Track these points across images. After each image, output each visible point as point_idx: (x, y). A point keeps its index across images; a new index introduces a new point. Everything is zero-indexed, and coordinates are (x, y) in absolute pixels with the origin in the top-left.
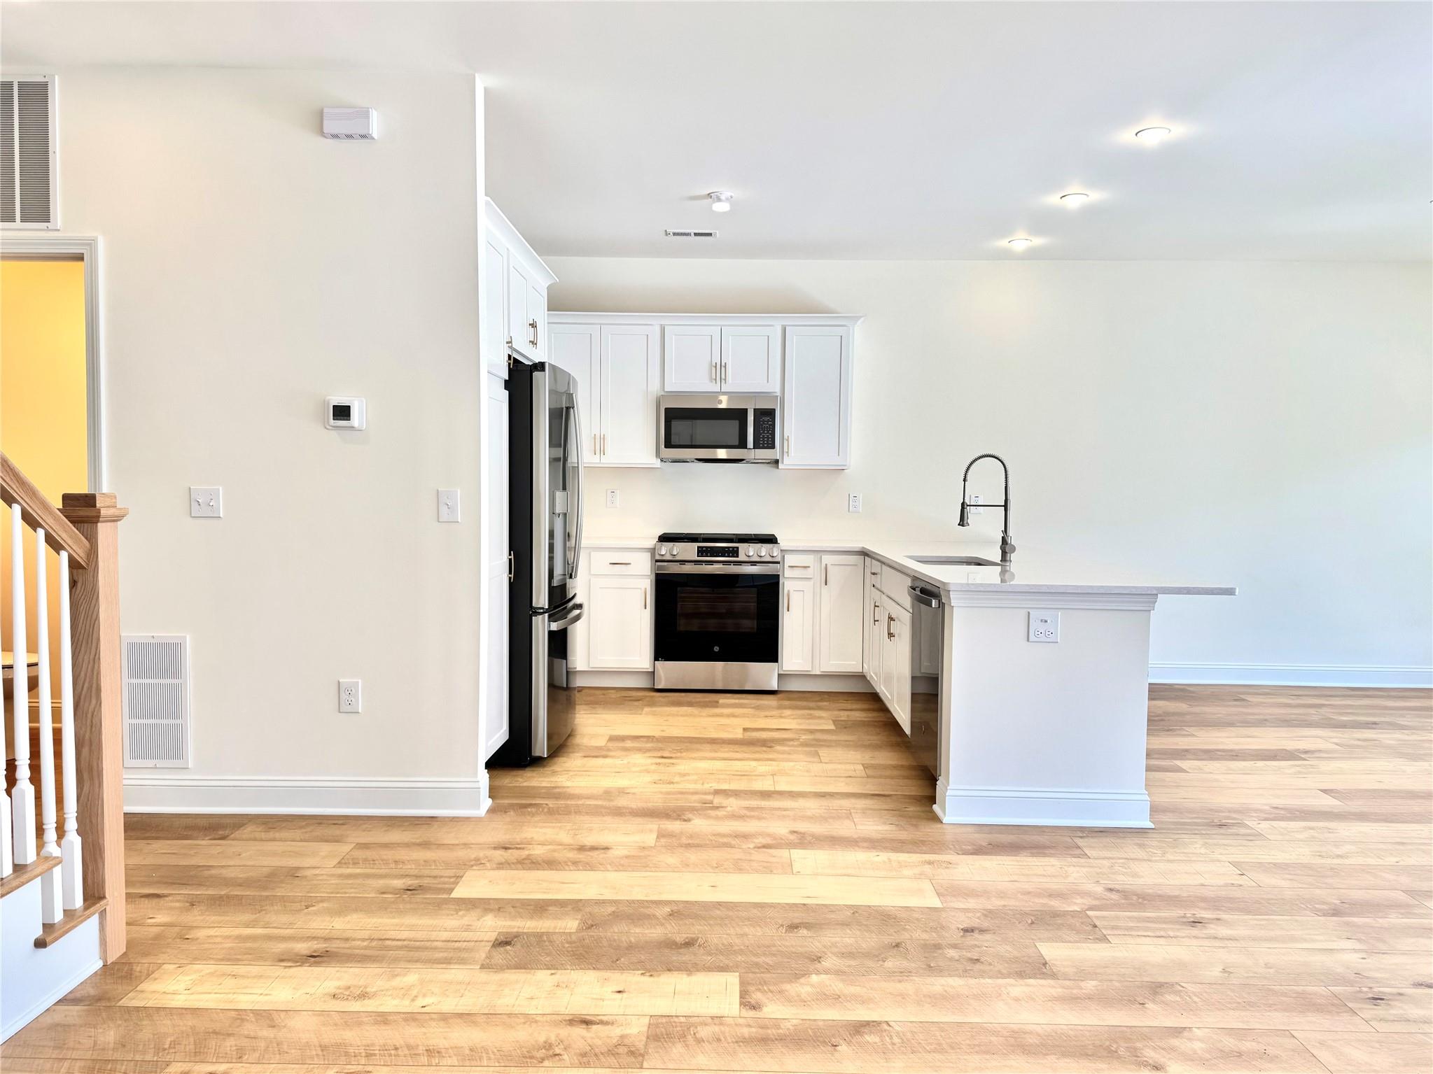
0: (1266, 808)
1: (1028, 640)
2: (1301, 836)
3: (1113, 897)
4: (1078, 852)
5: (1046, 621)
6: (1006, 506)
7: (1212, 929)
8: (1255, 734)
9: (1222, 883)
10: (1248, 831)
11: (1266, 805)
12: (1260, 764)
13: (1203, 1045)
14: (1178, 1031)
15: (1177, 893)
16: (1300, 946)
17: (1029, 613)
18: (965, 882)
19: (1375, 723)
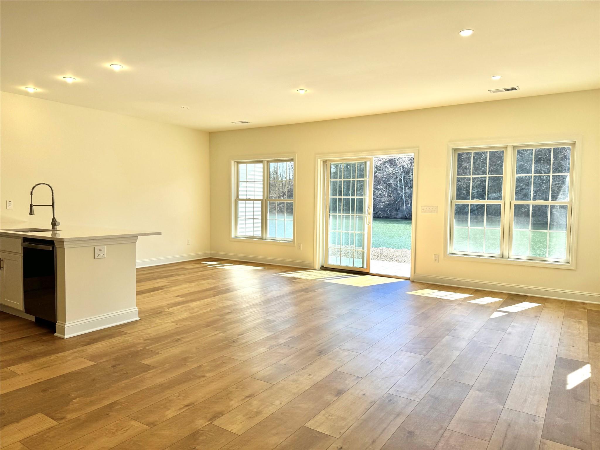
0: (166, 305)
1: (95, 258)
2: (182, 310)
3: (148, 342)
4: (124, 333)
5: (101, 250)
6: (53, 205)
7: (184, 340)
8: (142, 285)
9: (174, 328)
10: (168, 312)
11: (165, 304)
12: (152, 293)
13: (209, 367)
14: (200, 367)
15: (165, 335)
16: (207, 336)
17: (95, 248)
18: (95, 354)
19: (173, 275)
